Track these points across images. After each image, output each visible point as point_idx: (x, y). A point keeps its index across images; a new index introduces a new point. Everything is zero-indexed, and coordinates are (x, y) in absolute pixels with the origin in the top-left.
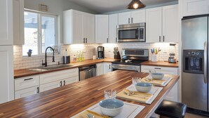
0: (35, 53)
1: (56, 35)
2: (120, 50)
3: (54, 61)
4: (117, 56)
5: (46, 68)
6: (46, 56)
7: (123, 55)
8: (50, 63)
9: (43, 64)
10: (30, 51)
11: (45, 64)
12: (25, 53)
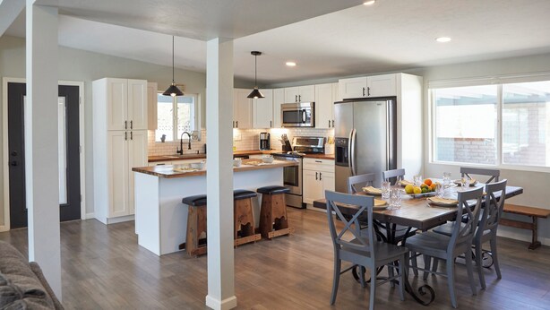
0: (169, 138)
1: (196, 117)
2: (289, 138)
3: (190, 148)
4: (287, 146)
5: (181, 155)
6: (182, 143)
7: (294, 144)
8: (186, 152)
9: (178, 152)
10: (164, 136)
11: (181, 152)
12: (158, 139)
